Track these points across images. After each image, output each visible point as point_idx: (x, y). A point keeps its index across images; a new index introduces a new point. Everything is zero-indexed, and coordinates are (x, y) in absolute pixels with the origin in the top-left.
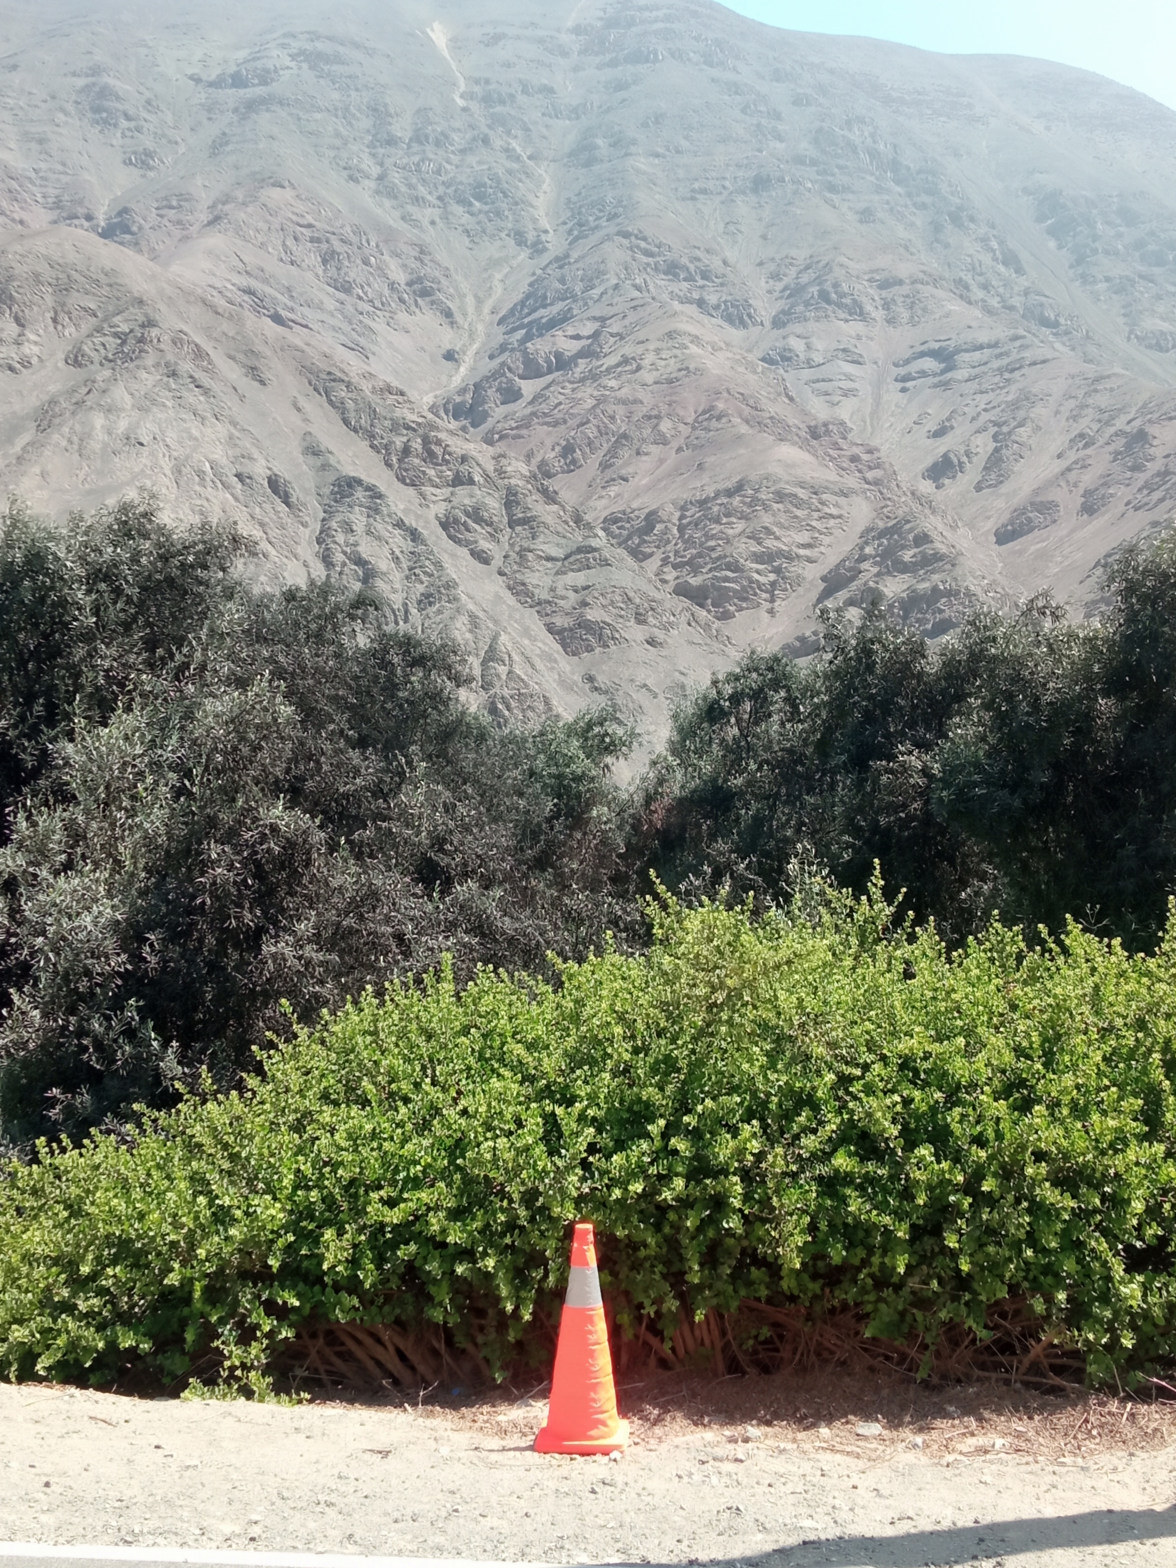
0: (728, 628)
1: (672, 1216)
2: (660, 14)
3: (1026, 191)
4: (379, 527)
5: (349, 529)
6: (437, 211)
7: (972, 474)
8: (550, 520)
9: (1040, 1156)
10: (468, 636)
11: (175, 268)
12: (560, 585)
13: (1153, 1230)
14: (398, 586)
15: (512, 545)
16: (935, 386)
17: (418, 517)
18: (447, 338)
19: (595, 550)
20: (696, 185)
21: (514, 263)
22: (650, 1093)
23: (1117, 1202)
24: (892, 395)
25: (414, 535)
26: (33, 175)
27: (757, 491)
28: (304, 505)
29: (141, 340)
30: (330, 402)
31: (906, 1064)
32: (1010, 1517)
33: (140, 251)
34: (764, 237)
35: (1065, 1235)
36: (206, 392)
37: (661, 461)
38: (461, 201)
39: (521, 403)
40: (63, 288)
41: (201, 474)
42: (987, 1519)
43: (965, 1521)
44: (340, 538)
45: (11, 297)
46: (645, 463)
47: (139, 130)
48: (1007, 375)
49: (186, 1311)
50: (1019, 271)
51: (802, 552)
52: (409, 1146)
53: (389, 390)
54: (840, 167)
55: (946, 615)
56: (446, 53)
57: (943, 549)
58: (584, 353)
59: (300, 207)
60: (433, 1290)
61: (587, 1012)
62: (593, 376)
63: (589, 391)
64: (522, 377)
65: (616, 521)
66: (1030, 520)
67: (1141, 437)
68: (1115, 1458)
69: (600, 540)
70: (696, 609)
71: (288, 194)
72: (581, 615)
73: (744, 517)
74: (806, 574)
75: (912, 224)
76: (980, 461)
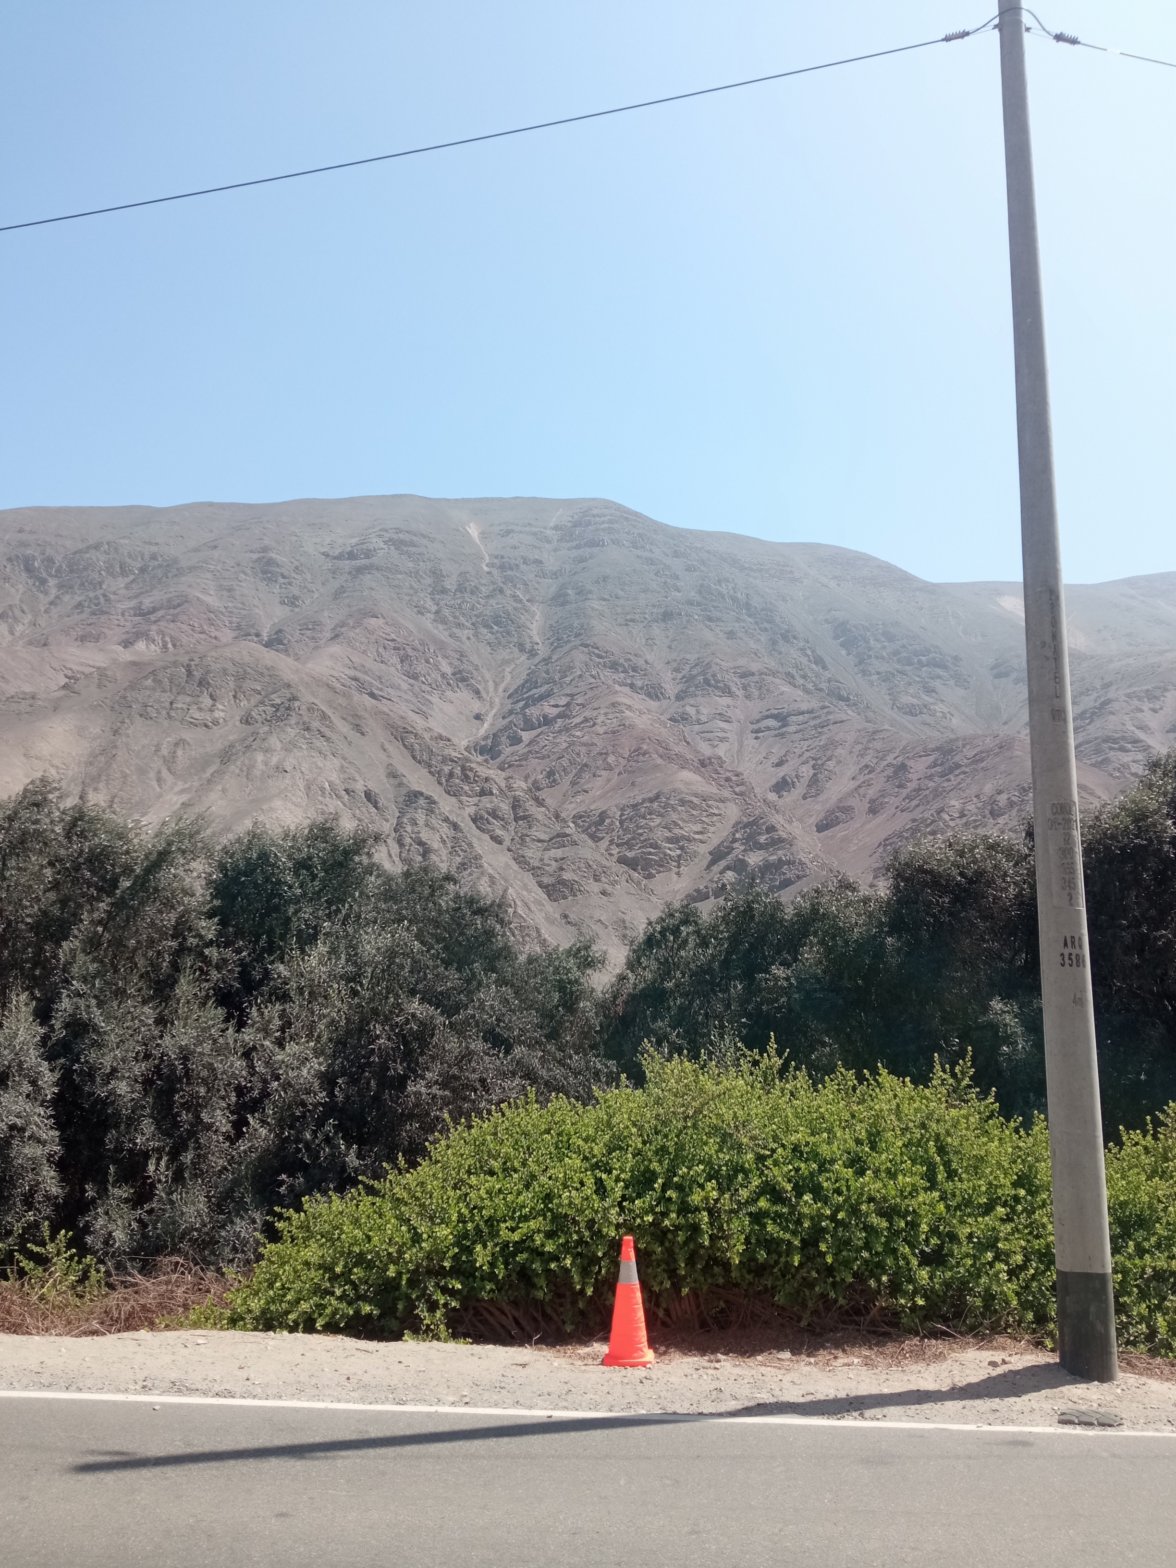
0: (652, 884)
1: (670, 1236)
2: (606, 519)
3: (827, 621)
4: (434, 821)
5: (414, 823)
6: (471, 632)
7: (800, 789)
8: (540, 817)
9: (871, 1199)
10: (488, 889)
11: (310, 665)
12: (546, 857)
13: (934, 1241)
14: (444, 858)
15: (516, 833)
16: (776, 736)
17: (458, 815)
18: (476, 706)
19: (568, 835)
20: (628, 617)
21: (518, 662)
22: (655, 1166)
23: (914, 1225)
24: (750, 741)
25: (455, 826)
26: (224, 610)
27: (668, 799)
28: (386, 808)
29: (288, 709)
30: (405, 745)
31: (796, 1149)
32: (865, 1393)
33: (289, 655)
34: (670, 647)
35: (886, 1244)
36: (328, 740)
37: (609, 780)
38: (487, 626)
39: (522, 745)
40: (240, 678)
41: (322, 789)
42: (853, 1394)
43: (842, 1395)
44: (409, 828)
45: (208, 683)
46: (599, 782)
47: (290, 584)
48: (819, 730)
49: (397, 1293)
50: (824, 668)
51: (697, 836)
52: (521, 1198)
53: (441, 737)
54: (715, 607)
55: (788, 876)
56: (477, 541)
57: (784, 836)
58: (560, 716)
59: (388, 629)
60: (536, 1280)
61: (614, 1121)
62: (566, 729)
63: (564, 738)
64: (522, 730)
65: (581, 817)
66: (837, 818)
67: (903, 767)
68: (921, 1366)
69: (571, 829)
70: (631, 872)
71: (381, 621)
72: (560, 876)
73: (661, 815)
74: (699, 850)
75: (759, 640)
76: (805, 781)
